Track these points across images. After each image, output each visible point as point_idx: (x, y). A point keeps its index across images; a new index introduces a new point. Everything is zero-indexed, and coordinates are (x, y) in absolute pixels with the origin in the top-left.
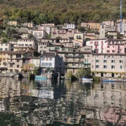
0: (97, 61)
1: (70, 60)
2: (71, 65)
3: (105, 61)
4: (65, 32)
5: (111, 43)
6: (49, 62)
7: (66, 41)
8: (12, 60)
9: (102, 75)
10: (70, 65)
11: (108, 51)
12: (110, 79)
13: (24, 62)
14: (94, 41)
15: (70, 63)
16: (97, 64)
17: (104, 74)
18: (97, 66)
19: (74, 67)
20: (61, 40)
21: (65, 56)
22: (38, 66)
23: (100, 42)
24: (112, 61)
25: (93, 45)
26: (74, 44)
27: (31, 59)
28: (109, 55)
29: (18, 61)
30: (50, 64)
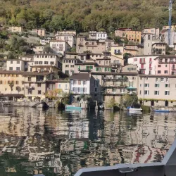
0: (146, 85)
1: (110, 84)
2: (111, 90)
3: (156, 85)
4: (95, 44)
7: (99, 57)
8: (30, 83)
9: (152, 104)
10: (109, 91)
11: (159, 72)
12: (163, 109)
13: (47, 86)
14: (139, 58)
15: (109, 88)
16: (147, 89)
17: (155, 103)
18: (146, 92)
19: (115, 93)
20: (93, 55)
21: (103, 79)
22: (68, 92)
23: (147, 59)
24: (167, 85)
25: (138, 63)
26: (112, 62)
27: (57, 82)
28: (162, 77)
29: (39, 85)
30: (84, 89)
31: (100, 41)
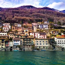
0: (37, 42)
3: (40, 42)
4: (18, 28)
5: (41, 34)
6: (17, 42)
7: (20, 33)
11: (40, 37)
12: (43, 49)
13: (6, 43)
14: (33, 33)
17: (40, 47)
18: (37, 44)
21: (23, 40)
23: (36, 33)
25: (33, 34)
26: (25, 34)
28: (42, 39)
29: (3, 42)
30: (18, 44)
31: (20, 27)
